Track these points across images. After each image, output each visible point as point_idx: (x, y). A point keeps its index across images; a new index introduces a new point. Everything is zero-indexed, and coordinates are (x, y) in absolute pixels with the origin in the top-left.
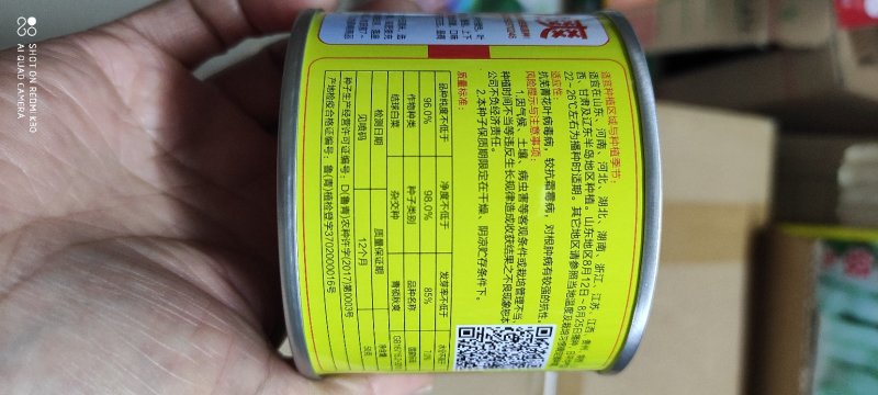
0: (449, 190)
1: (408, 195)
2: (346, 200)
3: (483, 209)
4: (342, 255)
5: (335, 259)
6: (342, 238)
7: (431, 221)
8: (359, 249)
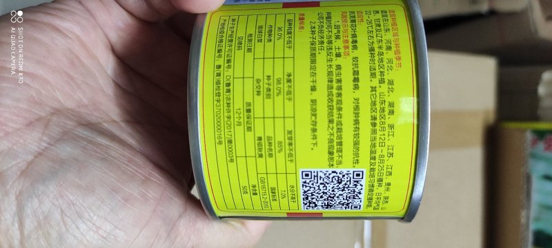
0: (292, 78)
1: (266, 81)
2: (228, 85)
3: (313, 89)
4: (226, 119)
5: (222, 122)
6: (226, 108)
7: (281, 97)
8: (236, 115)
